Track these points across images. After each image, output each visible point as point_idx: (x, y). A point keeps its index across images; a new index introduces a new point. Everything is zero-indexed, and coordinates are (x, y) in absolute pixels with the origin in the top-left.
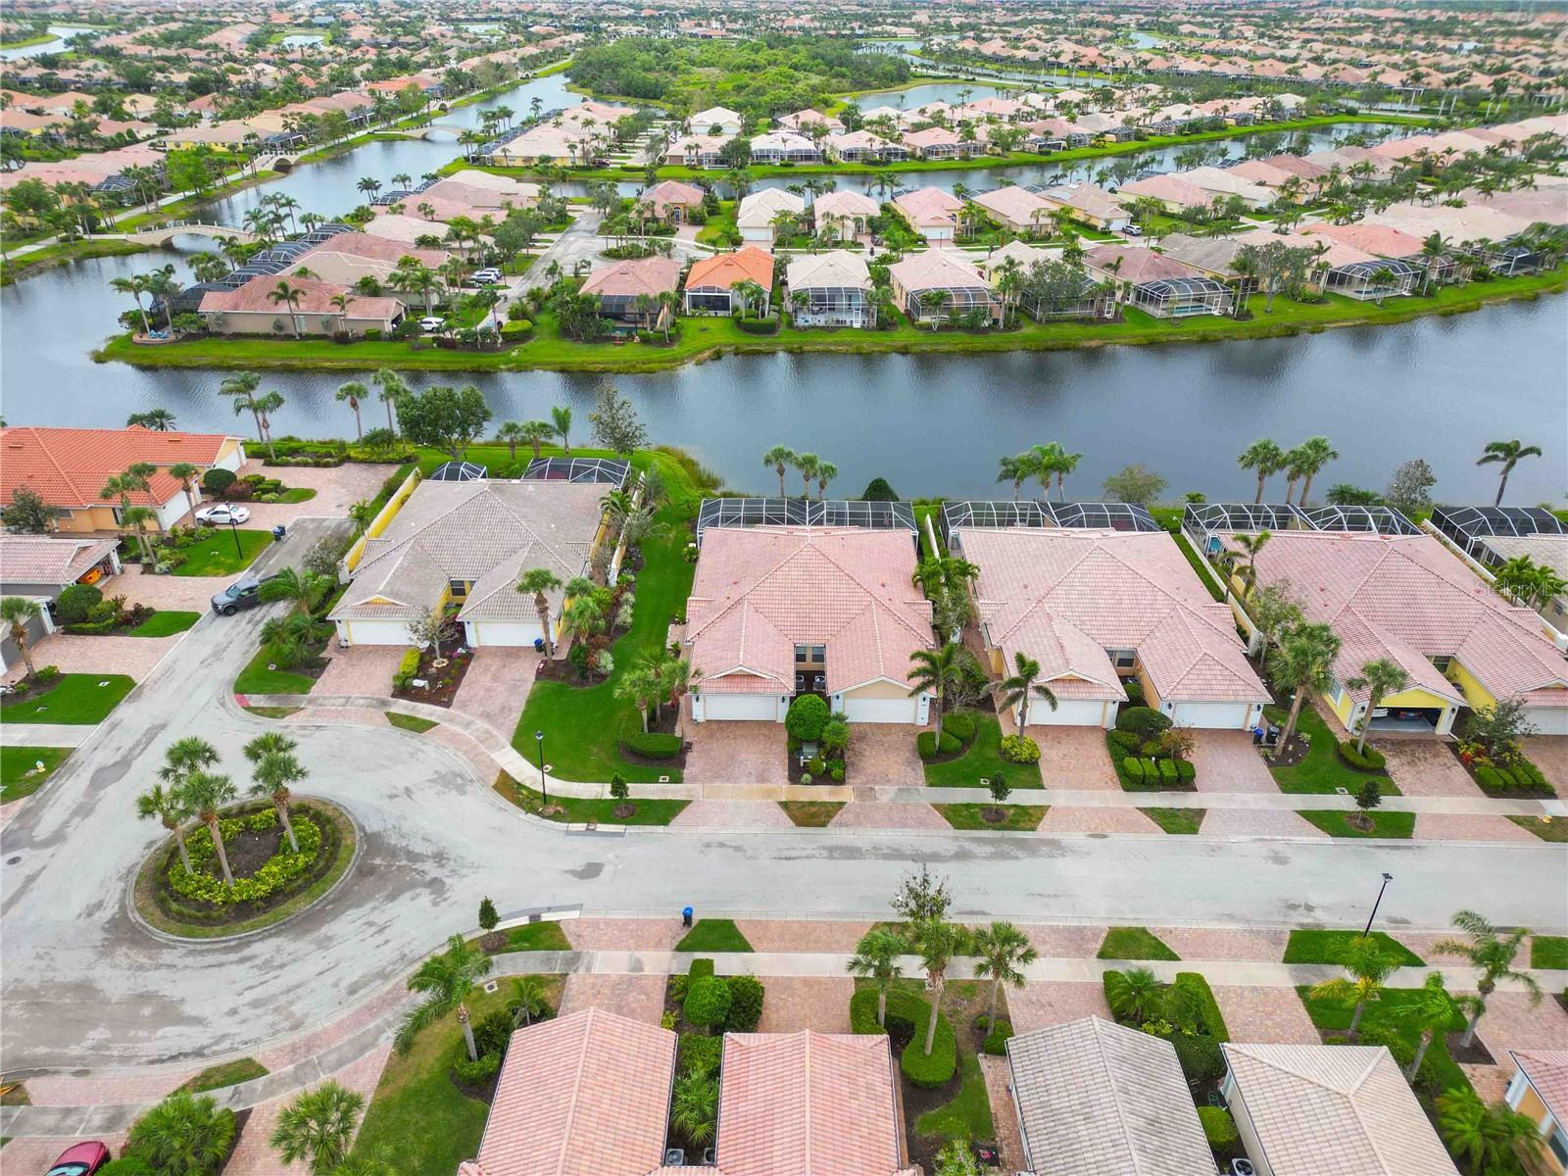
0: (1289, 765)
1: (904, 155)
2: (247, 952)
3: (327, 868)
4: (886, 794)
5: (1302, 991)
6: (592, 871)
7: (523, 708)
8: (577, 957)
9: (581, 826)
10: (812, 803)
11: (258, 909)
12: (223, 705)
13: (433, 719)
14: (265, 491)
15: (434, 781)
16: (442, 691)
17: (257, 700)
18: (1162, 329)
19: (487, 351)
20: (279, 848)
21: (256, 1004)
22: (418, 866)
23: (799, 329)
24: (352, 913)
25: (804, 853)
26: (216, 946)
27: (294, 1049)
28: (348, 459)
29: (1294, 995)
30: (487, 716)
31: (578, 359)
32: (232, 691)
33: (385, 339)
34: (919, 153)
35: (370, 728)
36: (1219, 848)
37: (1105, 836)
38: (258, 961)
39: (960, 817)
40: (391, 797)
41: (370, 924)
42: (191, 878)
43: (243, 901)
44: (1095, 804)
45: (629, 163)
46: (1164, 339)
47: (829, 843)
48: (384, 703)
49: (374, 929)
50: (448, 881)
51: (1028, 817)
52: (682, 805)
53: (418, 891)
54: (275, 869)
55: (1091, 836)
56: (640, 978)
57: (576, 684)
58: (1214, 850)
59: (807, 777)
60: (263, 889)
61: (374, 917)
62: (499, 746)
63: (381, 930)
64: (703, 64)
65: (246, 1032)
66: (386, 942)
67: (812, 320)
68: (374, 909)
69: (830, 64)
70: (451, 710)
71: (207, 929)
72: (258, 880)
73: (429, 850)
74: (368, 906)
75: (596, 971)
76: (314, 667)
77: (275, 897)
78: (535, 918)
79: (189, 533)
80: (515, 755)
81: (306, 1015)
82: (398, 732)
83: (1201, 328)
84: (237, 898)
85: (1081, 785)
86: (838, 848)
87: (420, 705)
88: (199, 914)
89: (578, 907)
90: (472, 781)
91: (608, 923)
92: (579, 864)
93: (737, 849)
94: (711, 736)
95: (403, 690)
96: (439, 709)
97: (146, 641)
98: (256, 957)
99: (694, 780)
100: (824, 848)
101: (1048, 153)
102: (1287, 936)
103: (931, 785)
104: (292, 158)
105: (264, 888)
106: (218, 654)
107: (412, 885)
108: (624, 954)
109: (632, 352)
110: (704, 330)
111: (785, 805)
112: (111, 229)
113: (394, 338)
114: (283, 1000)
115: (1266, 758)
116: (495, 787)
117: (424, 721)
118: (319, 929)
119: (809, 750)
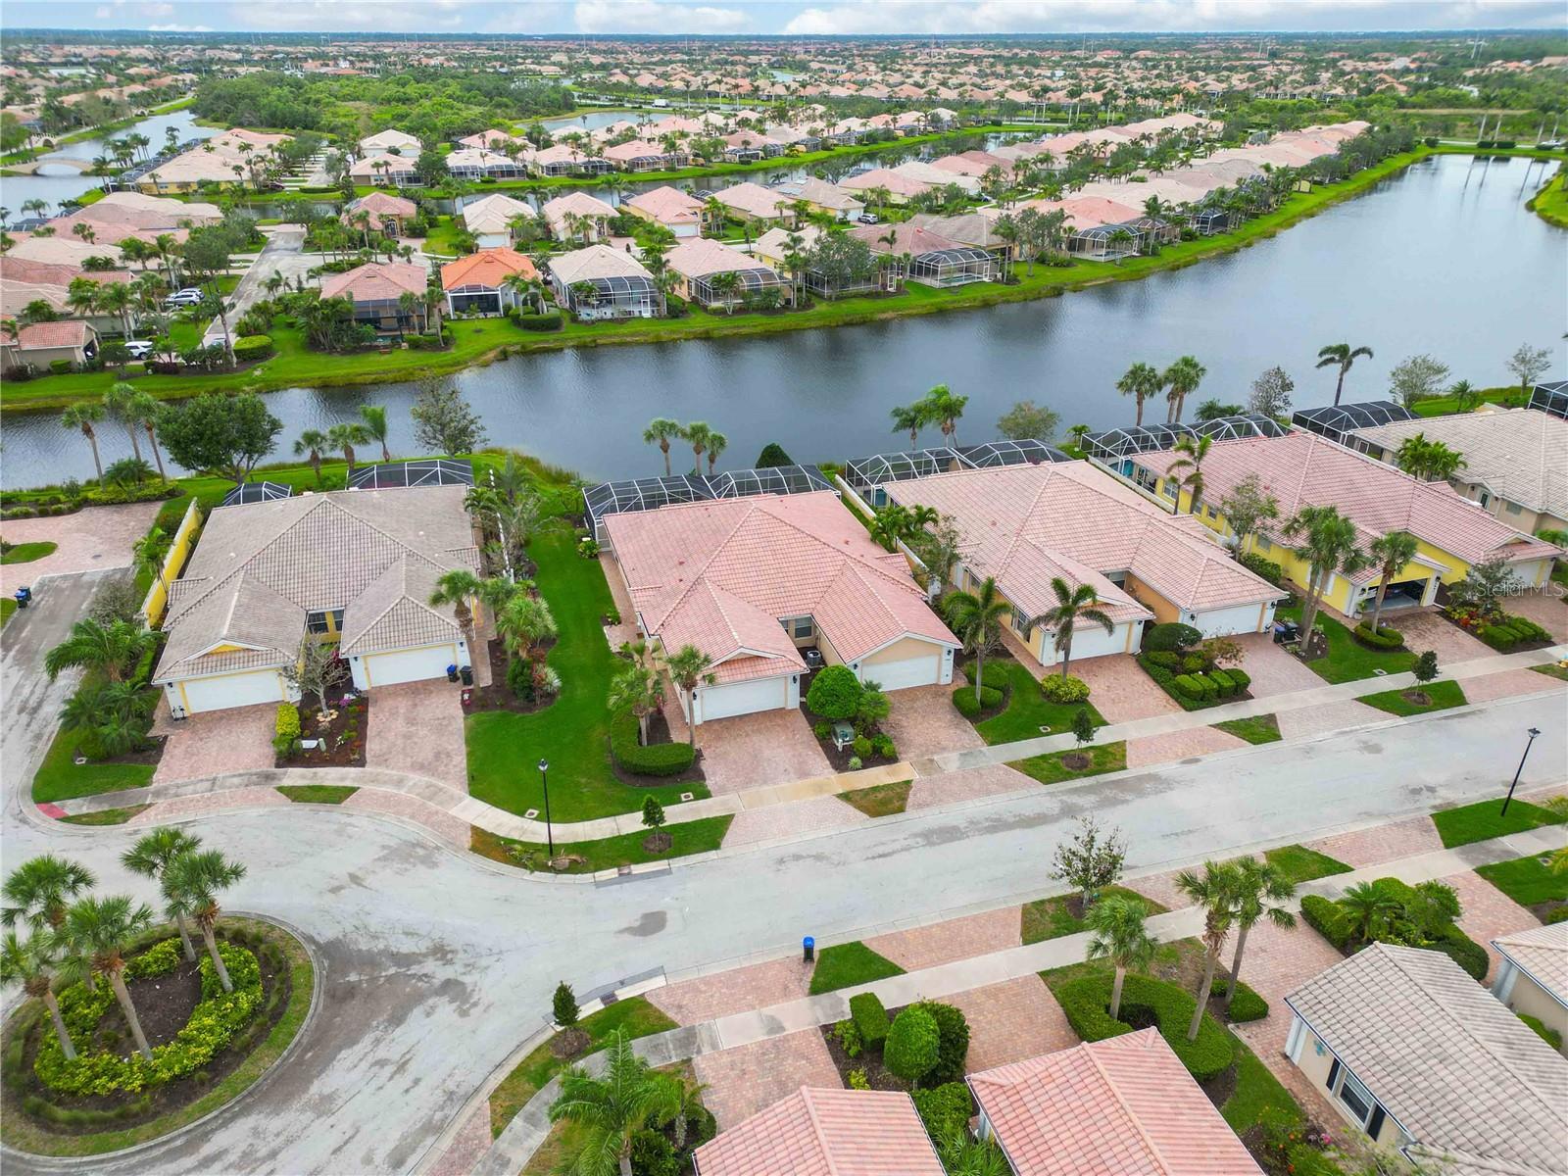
0: (1319, 657)
2: (207, 1149)
3: (285, 1002)
4: (951, 763)
5: (1482, 871)
6: (652, 924)
7: (464, 749)
8: (692, 1033)
9: (612, 873)
10: (875, 789)
11: (202, 1083)
12: (24, 821)
13: (348, 783)
15: (385, 858)
16: (347, 746)
17: (73, 807)
18: (947, 297)
19: (221, 372)
20: (199, 991)
22: (414, 969)
23: (586, 323)
24: (347, 1056)
25: (897, 846)
26: (155, 1153)
28: (86, 503)
29: (1478, 879)
30: (421, 767)
31: (342, 372)
32: (31, 803)
33: (79, 371)
34: (624, 166)
35: (262, 811)
36: (1312, 749)
37: (1197, 761)
38: (232, 1157)
39: (1042, 771)
40: (335, 890)
41: (381, 1063)
42: (77, 1065)
43: (176, 1078)
44: (1168, 730)
45: (306, 185)
46: (950, 306)
47: (918, 829)
48: (268, 778)
49: (389, 1069)
50: (466, 979)
51: (1113, 756)
52: (726, 821)
53: (431, 1002)
54: (208, 1021)
55: (1184, 762)
56: (786, 1039)
57: (522, 710)
58: (1308, 751)
59: (855, 761)
61: (381, 1053)
62: (454, 800)
63: (402, 1067)
64: (345, 98)
66: (417, 1082)
67: (595, 314)
68: (377, 1041)
69: (488, 95)
70: (368, 769)
71: (129, 1132)
72: (187, 1041)
73: (422, 946)
74: (367, 1040)
75: (725, 1044)
76: (145, 752)
77: (222, 1061)
78: (609, 999)
80: (481, 806)
82: (305, 809)
83: (980, 294)
84: (165, 1075)
85: (1142, 714)
86: (930, 832)
87: (321, 771)
88: (111, 1114)
89: (658, 971)
90: (438, 848)
91: (707, 981)
92: (632, 919)
93: (818, 857)
94: (719, 738)
95: (290, 757)
96: (352, 771)
98: (226, 1151)
99: (723, 790)
100: (916, 835)
101: (749, 163)
102: (1431, 821)
103: (992, 743)
105: (204, 1050)
107: (419, 998)
108: (750, 1016)
109: (401, 359)
110: (478, 331)
111: (846, 797)
113: (93, 368)
115: (1296, 654)
116: (474, 849)
117: (337, 789)
118: (306, 1090)
119: (845, 731)
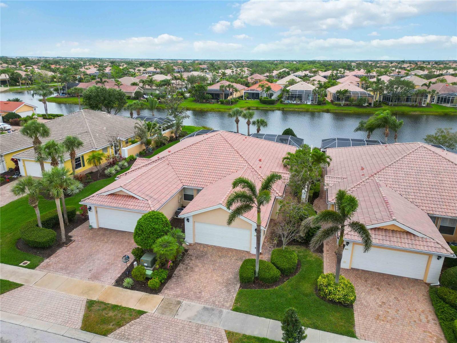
4: (189, 311)
23: (285, 104)
59: (129, 280)
67: (290, 102)
99: (46, 268)
110: (247, 103)
111: (90, 305)
113: (134, 99)
119: (146, 259)
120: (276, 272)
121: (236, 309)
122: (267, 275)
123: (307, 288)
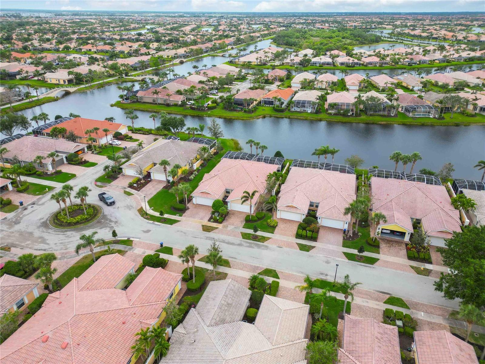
0: (349, 240)
1: (360, 64)
2: (65, 233)
3: (91, 219)
4: (230, 228)
5: (308, 293)
6: (148, 231)
7: (155, 194)
8: (132, 248)
9: (152, 222)
10: (210, 227)
12: (91, 182)
13: (134, 193)
14: (128, 138)
15: (125, 206)
16: (139, 188)
17: (99, 184)
18: (410, 120)
19: (202, 111)
20: (83, 214)
21: (61, 243)
22: (110, 223)
23: (292, 112)
25: (200, 237)
26: (60, 231)
27: (63, 253)
28: (151, 133)
29: (305, 293)
31: (229, 115)
32: (95, 181)
33: (178, 106)
35: (119, 193)
36: (312, 256)
37: (281, 248)
39: (245, 236)
40: (114, 208)
42: (62, 216)
43: (70, 223)
45: (274, 64)
48: (125, 188)
51: (264, 239)
52: (179, 221)
54: (79, 217)
55: (278, 247)
56: (143, 255)
58: (310, 256)
59: (213, 220)
60: (74, 221)
62: (144, 201)
65: (56, 248)
67: (296, 109)
70: (139, 192)
71: (61, 227)
72: (75, 219)
73: (115, 220)
74: (95, 229)
75: (134, 252)
76: (115, 178)
77: (77, 223)
78: (129, 239)
79: (106, 146)
80: (147, 204)
81: (69, 247)
82: (124, 195)
84: (68, 222)
85: (284, 235)
86: (209, 237)
87: (132, 190)
88: (60, 224)
89: (140, 238)
90: (134, 208)
91: (144, 243)
92: (145, 229)
93: (185, 233)
94: (195, 207)
95: (131, 186)
96: (136, 191)
97: (84, 168)
99: (185, 216)
100: (206, 237)
104: (184, 60)
106: (96, 173)
107: (106, 227)
108: (143, 250)
111: (203, 226)
112: (132, 76)
113: (180, 106)
114: (67, 244)
115: (344, 237)
116: (138, 210)
117: (131, 193)
119: (216, 214)
120: (256, 218)
121: (243, 228)
122: (253, 219)
123: (265, 223)
